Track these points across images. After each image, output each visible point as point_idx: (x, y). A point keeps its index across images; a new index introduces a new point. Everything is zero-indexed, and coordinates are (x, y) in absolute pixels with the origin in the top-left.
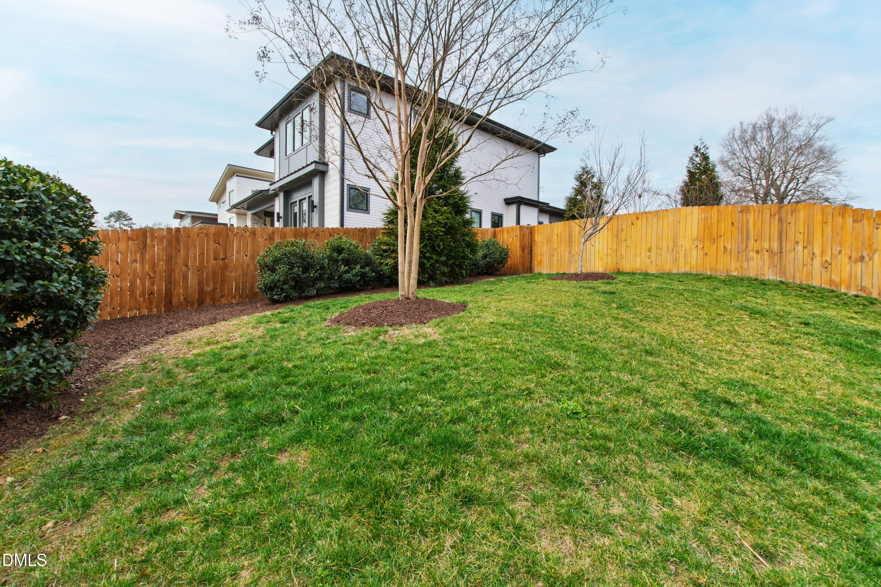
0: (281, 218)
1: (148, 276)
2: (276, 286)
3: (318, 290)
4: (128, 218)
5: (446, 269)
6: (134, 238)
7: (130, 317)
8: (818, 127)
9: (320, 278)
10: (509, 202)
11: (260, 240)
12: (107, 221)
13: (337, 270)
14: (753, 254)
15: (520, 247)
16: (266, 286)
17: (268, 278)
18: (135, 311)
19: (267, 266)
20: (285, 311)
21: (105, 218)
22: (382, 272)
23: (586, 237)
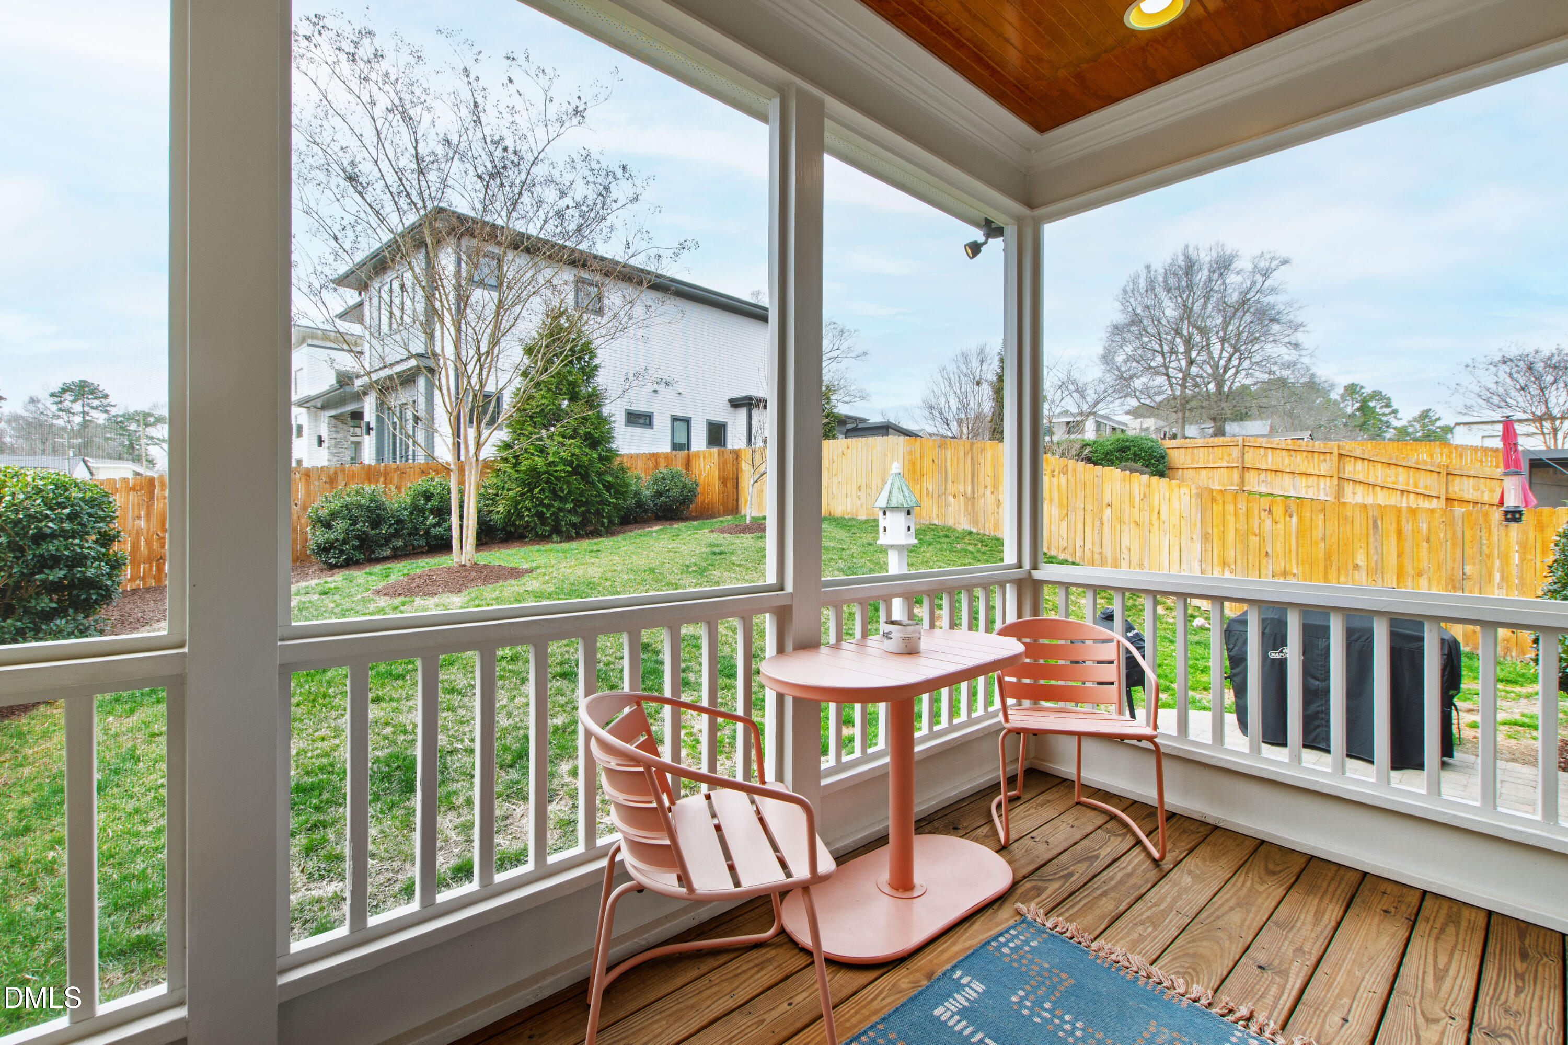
0: (372, 429)
1: (155, 536)
2: (332, 547)
3: (395, 549)
4: (100, 394)
5: (575, 519)
6: (138, 488)
7: (132, 590)
8: (1266, 274)
9: (396, 534)
10: (736, 404)
11: (316, 483)
12: (57, 400)
13: (422, 523)
14: (951, 499)
15: (719, 478)
16: (319, 546)
17: (320, 536)
18: (138, 582)
19: (321, 521)
20: (336, 579)
21: (52, 395)
22: (492, 523)
23: (757, 476)
